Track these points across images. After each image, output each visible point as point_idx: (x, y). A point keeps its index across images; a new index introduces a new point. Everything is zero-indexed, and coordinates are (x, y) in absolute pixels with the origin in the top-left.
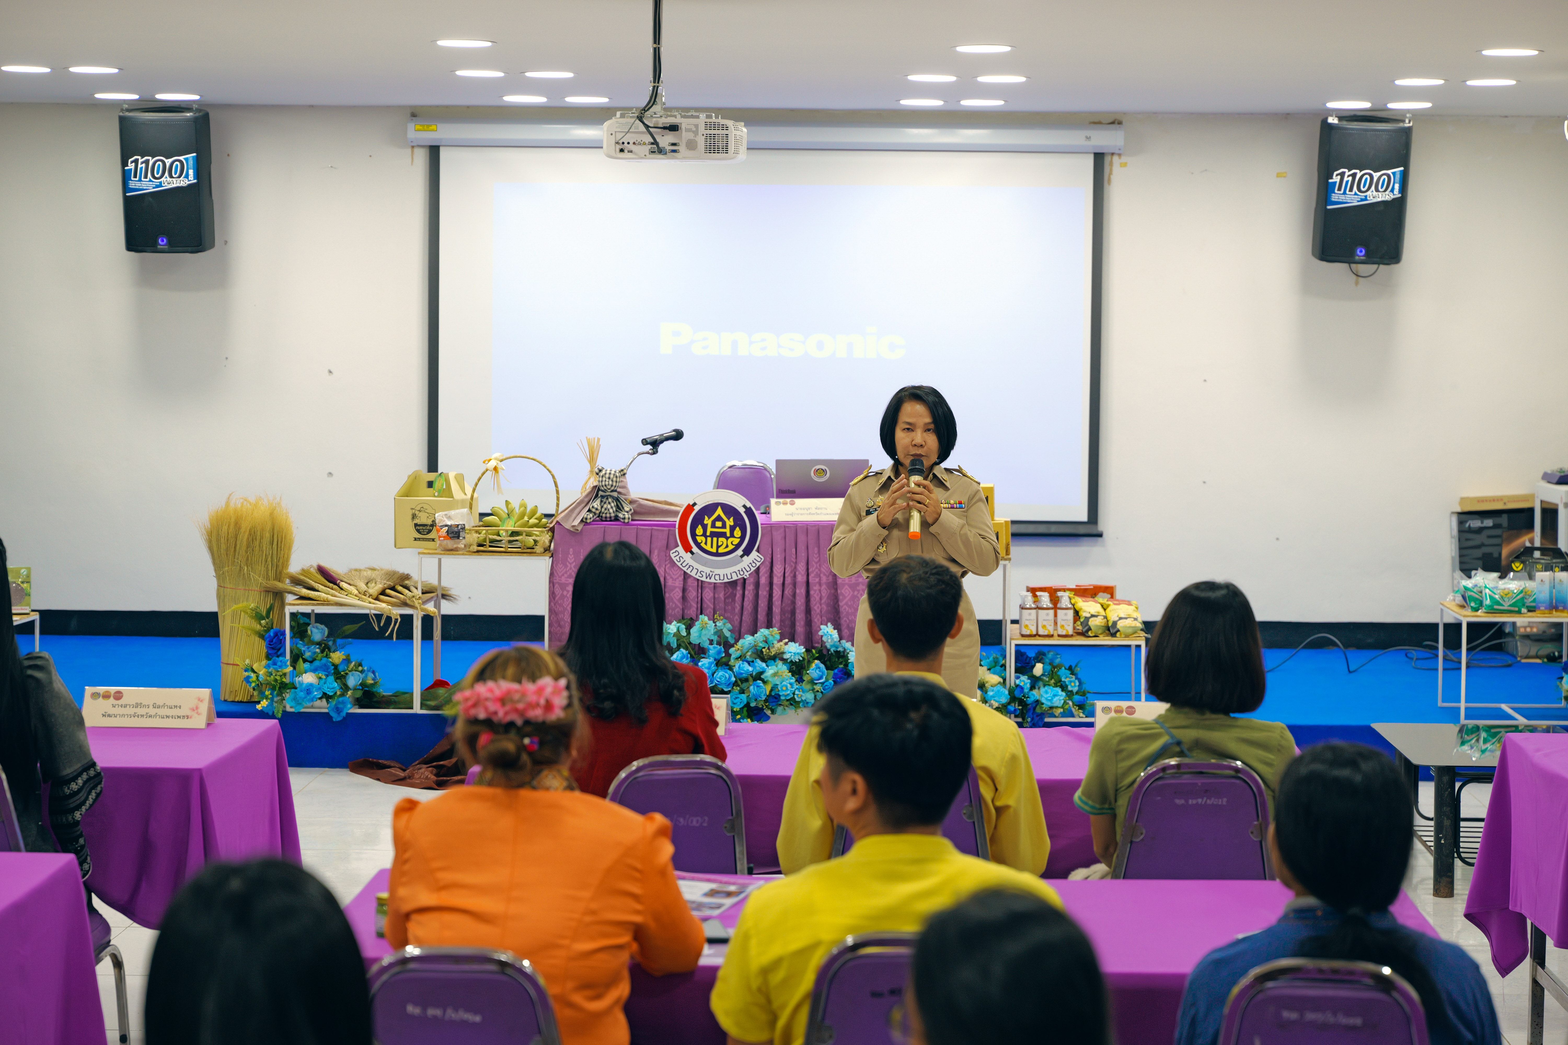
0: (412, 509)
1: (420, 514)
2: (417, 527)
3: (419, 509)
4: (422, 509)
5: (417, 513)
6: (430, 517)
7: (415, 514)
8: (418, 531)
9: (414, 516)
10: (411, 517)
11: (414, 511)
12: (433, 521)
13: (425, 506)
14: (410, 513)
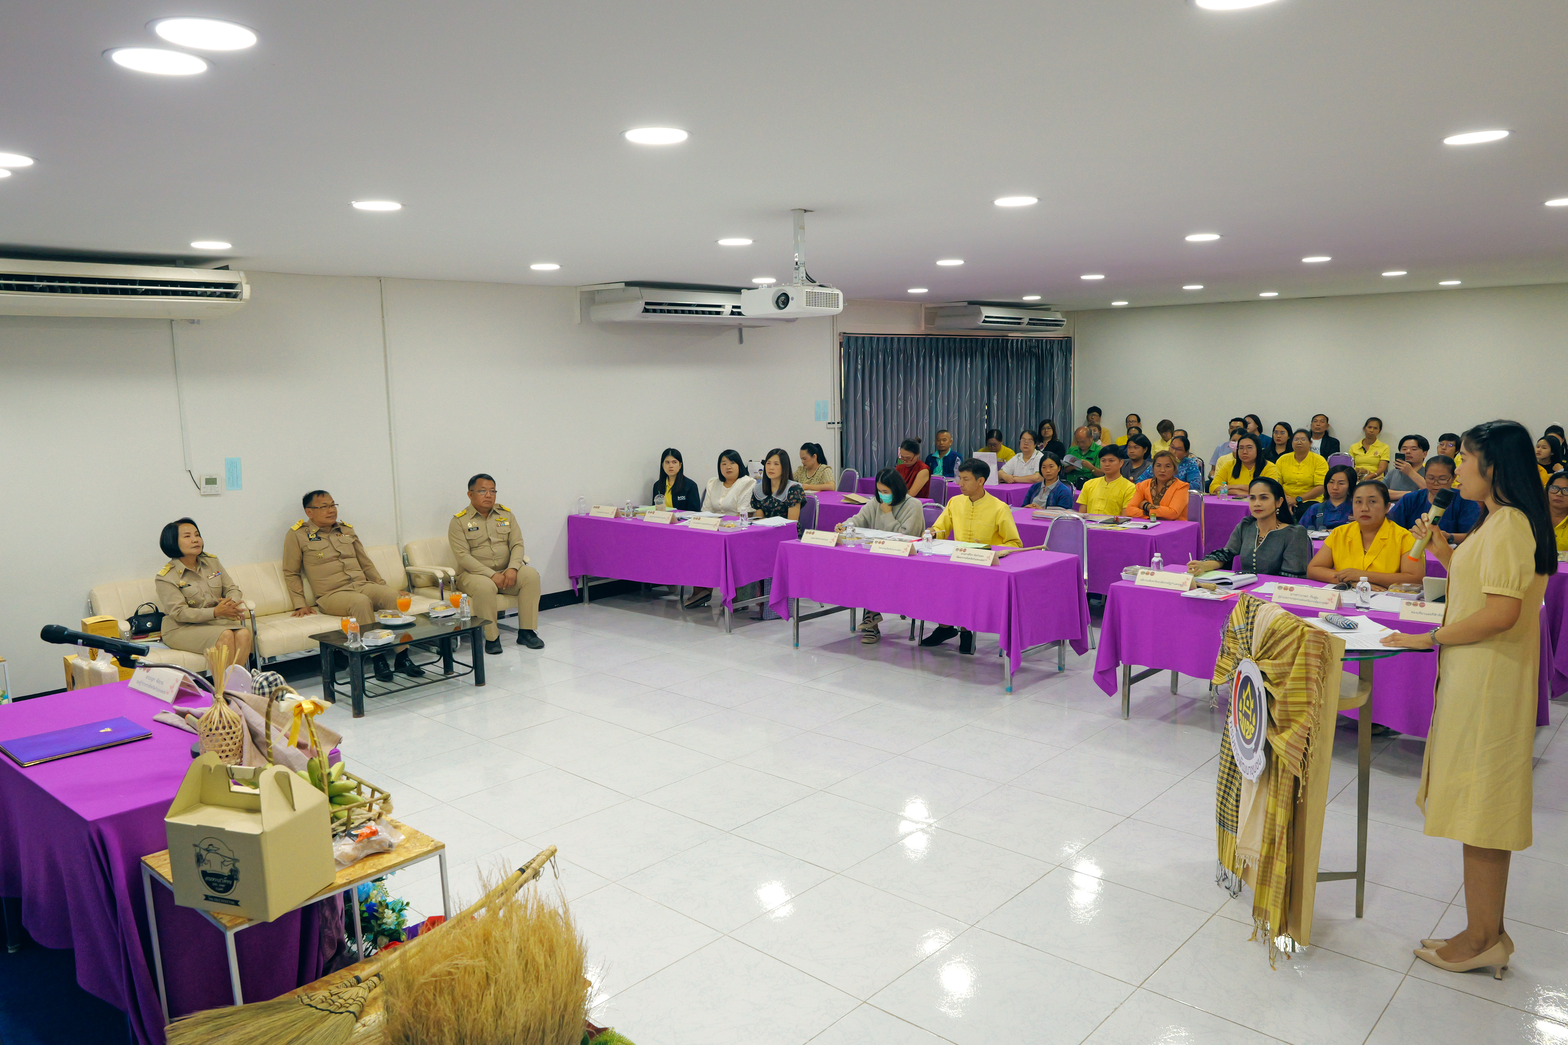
0: (195, 846)
1: (210, 856)
2: (207, 878)
3: (206, 847)
4: (211, 848)
5: (204, 853)
6: (226, 863)
7: (201, 855)
8: (209, 884)
9: (199, 859)
10: (194, 860)
11: (198, 849)
12: (231, 871)
13: (216, 844)
14: (192, 852)
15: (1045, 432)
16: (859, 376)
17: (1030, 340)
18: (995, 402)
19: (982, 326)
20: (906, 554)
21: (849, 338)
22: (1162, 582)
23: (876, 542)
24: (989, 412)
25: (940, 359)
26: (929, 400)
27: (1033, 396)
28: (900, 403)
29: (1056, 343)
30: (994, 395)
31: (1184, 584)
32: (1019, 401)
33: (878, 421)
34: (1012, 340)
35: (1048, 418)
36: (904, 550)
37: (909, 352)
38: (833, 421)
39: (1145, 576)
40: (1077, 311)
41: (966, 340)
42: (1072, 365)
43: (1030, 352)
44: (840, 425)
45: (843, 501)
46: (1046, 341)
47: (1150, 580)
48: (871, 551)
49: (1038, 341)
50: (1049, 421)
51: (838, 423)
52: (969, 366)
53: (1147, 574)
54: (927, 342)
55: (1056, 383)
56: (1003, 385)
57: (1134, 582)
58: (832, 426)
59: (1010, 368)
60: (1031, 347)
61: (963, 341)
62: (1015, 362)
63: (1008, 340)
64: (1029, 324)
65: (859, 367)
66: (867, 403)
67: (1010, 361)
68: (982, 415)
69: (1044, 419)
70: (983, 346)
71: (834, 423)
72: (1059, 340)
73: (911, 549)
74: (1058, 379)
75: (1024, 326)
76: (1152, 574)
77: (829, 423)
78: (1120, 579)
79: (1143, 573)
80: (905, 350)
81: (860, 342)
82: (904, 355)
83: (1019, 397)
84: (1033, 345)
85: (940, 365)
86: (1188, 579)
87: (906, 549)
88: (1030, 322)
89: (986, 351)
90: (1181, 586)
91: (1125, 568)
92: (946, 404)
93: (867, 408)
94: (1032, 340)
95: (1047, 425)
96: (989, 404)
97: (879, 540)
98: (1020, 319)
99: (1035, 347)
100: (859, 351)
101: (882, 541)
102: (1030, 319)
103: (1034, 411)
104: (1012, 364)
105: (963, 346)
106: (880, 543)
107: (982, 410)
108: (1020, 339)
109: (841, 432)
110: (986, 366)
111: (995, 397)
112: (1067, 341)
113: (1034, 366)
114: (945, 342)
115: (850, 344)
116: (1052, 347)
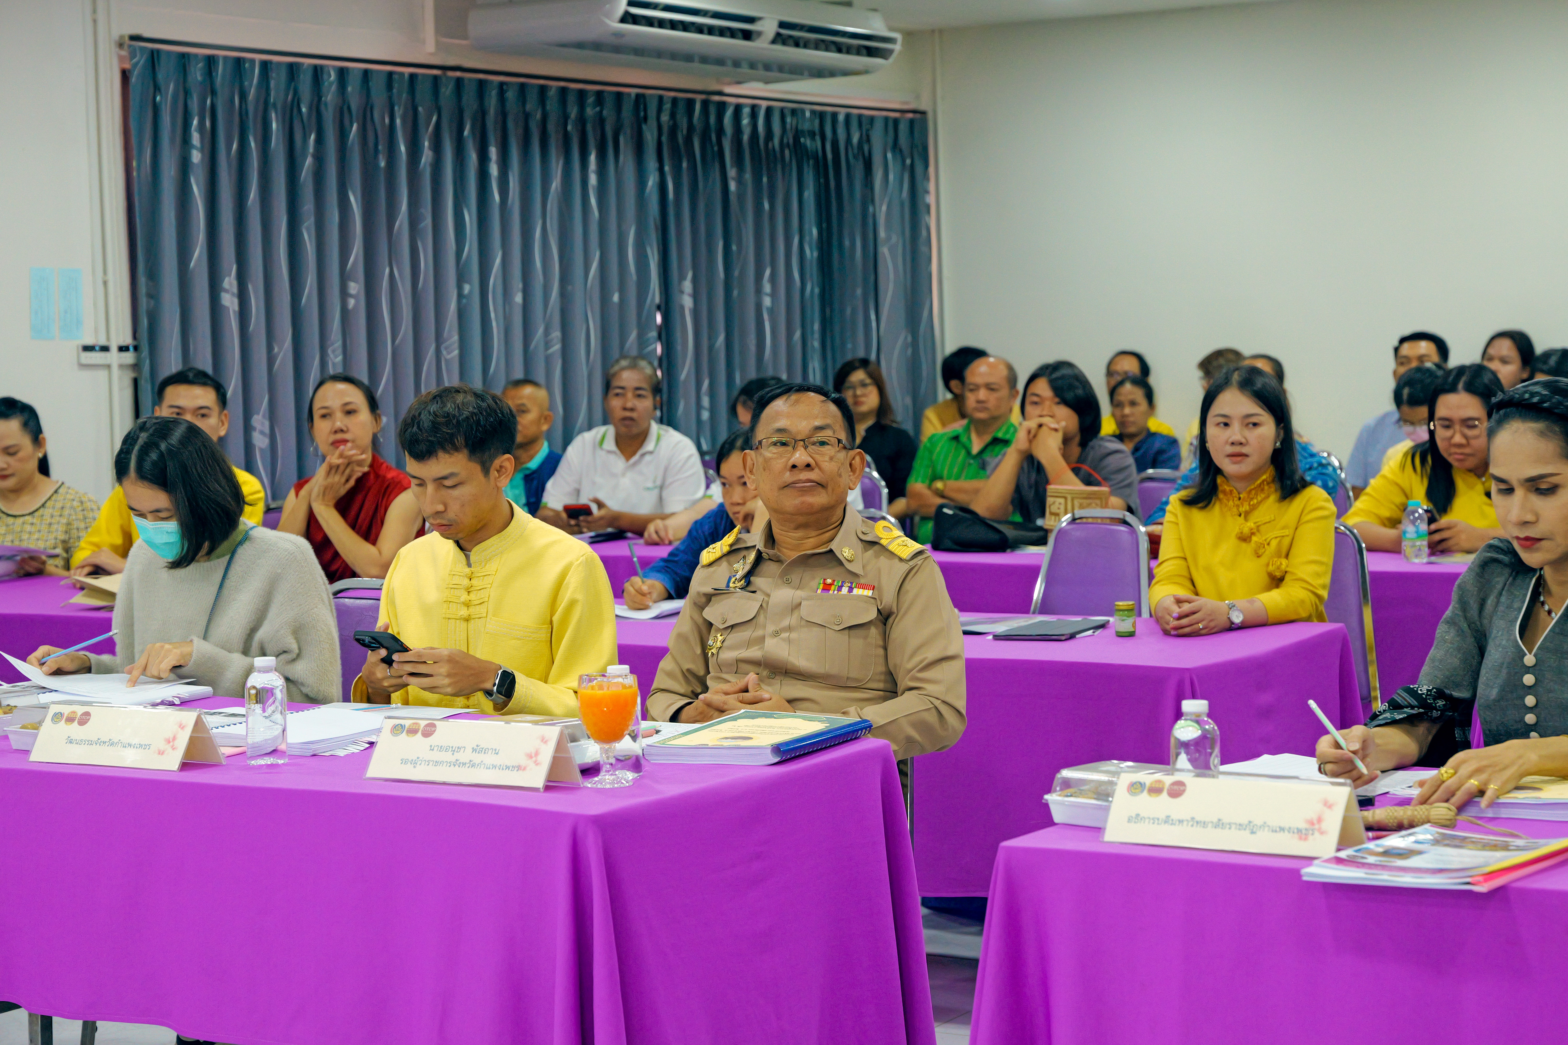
15: (855, 396)
16: (197, 190)
17: (794, 112)
18: (688, 302)
19: (619, 35)
20: (171, 762)
21: (154, 57)
22: (1219, 824)
23: (57, 717)
24: (666, 333)
25: (493, 152)
26: (460, 288)
27: (812, 289)
28: (355, 287)
29: (879, 127)
30: (682, 278)
31: (1315, 825)
32: (767, 302)
33: (270, 348)
34: (738, 108)
35: (861, 354)
36: (162, 746)
37: (380, 117)
38: (103, 342)
39: (1145, 803)
40: (941, 31)
41: (582, 94)
42: (931, 199)
43: (797, 148)
44: (129, 358)
45: (80, 599)
46: (848, 117)
47: (1168, 820)
48: (34, 757)
49: (822, 116)
50: (864, 363)
51: (123, 349)
52: (593, 179)
53: (1155, 790)
54: (447, 91)
55: (884, 251)
56: (711, 252)
57: (1098, 830)
58: (96, 357)
59: (733, 198)
60: (798, 134)
61: (571, 99)
62: (748, 176)
63: (722, 106)
64: (779, 39)
65: (196, 157)
66: (230, 282)
67: (732, 172)
68: (642, 342)
69: (849, 357)
70: (640, 120)
71: (105, 349)
72: (886, 119)
73: (192, 740)
74: (889, 238)
75: (762, 47)
76: (1177, 791)
77: (87, 348)
78: (1044, 819)
79: (1135, 788)
80: (367, 109)
81: (197, 74)
82: (363, 130)
83: (767, 288)
84: (806, 126)
85: (494, 170)
86: (1328, 805)
87: (171, 741)
88: (784, 31)
89: (650, 136)
90: (1302, 834)
91: (1066, 773)
92: (518, 298)
93: (229, 301)
94: (803, 111)
95: (859, 376)
96: (667, 307)
97: (66, 710)
98: (751, 20)
99: (812, 134)
100: (194, 104)
101: (80, 710)
102: (782, 25)
103: (817, 335)
104: (740, 181)
105: (573, 112)
106: (70, 720)
107: (643, 326)
108: (764, 104)
109: (136, 382)
110: (652, 181)
111: (687, 286)
112: (912, 122)
113: (809, 194)
114: (510, 95)
115: (160, 76)
116: (866, 139)
